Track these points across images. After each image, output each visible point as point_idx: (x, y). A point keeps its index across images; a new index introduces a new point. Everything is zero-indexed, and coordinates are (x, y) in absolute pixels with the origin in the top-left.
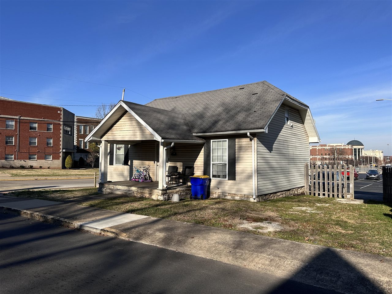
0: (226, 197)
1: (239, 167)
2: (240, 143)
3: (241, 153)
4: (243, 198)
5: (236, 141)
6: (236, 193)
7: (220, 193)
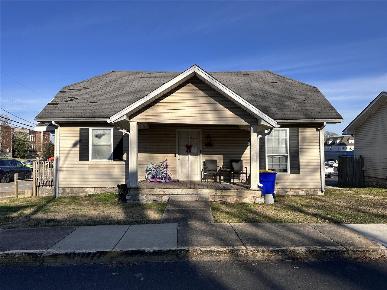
0: (287, 193)
1: (303, 160)
2: (303, 133)
3: (305, 144)
4: (309, 192)
5: (299, 131)
6: (301, 187)
7: (279, 189)
